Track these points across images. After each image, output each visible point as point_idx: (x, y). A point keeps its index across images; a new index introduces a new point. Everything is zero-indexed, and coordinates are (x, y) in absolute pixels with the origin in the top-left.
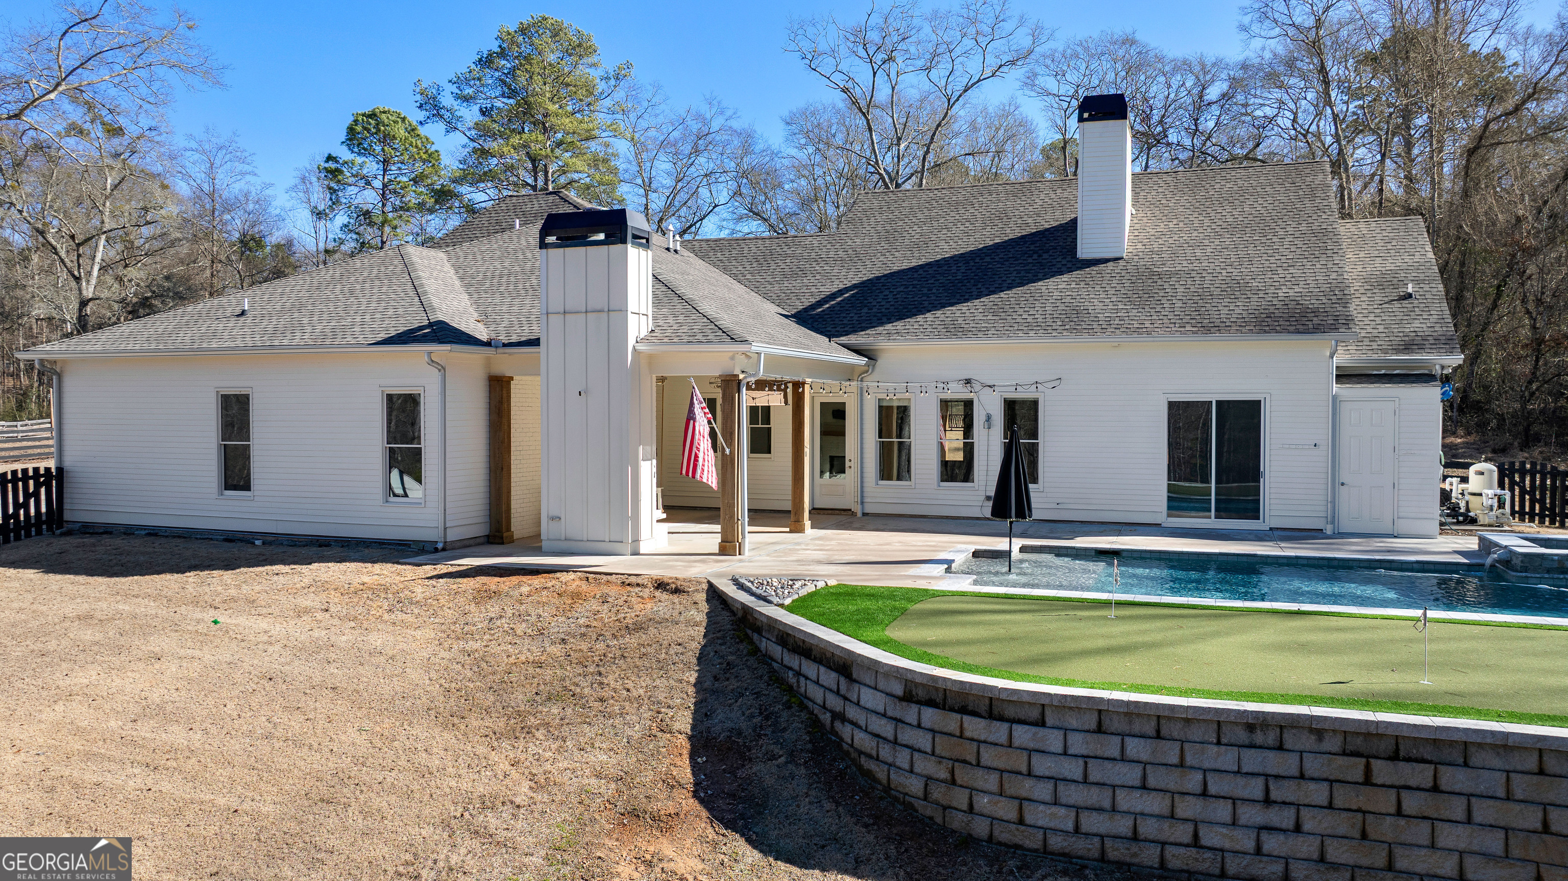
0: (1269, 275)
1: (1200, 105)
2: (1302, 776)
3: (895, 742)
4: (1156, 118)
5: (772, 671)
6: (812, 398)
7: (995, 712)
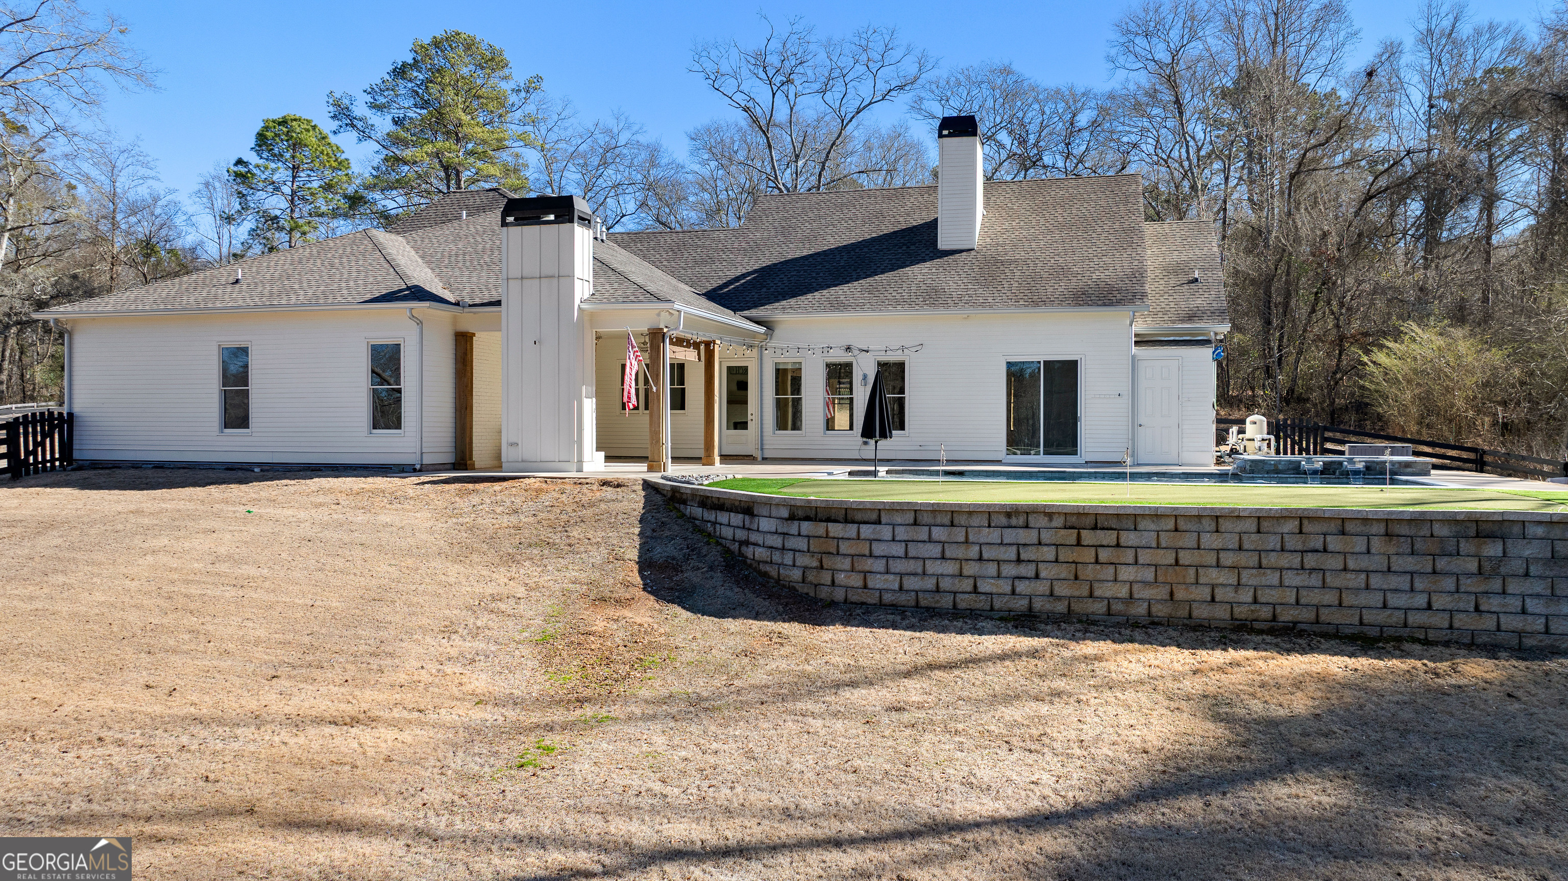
0: (1087, 262)
1: (1072, 130)
2: (1040, 544)
3: (783, 548)
4: (1032, 139)
5: (695, 526)
6: (720, 363)
7: (849, 517)
